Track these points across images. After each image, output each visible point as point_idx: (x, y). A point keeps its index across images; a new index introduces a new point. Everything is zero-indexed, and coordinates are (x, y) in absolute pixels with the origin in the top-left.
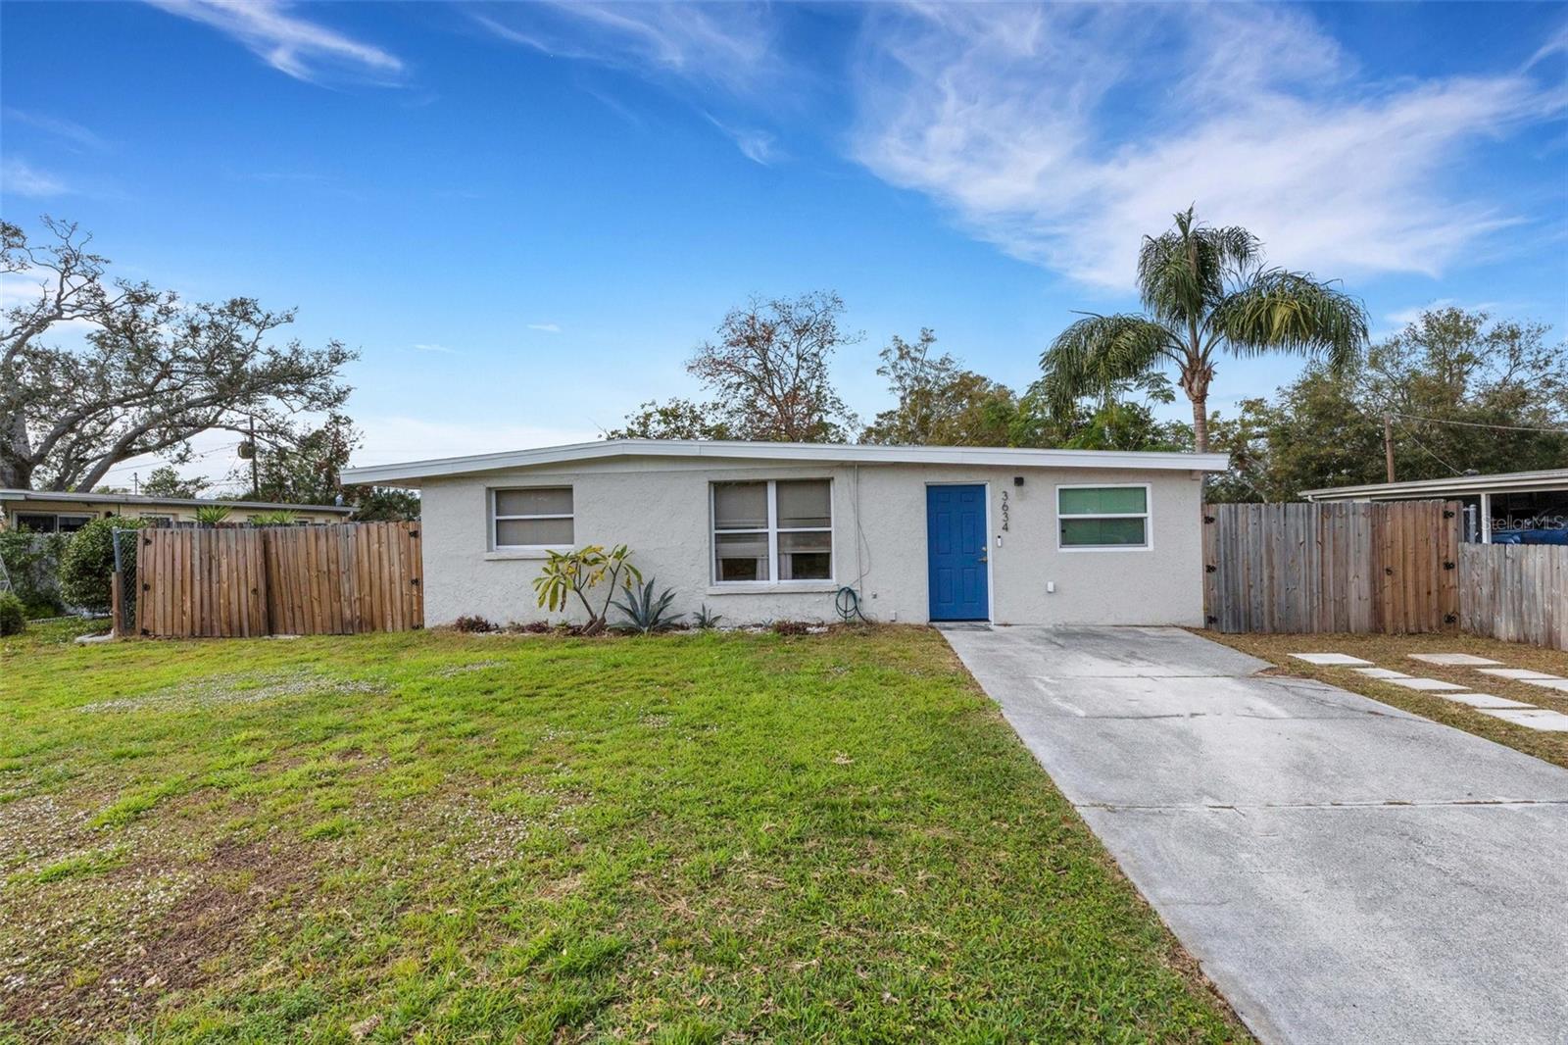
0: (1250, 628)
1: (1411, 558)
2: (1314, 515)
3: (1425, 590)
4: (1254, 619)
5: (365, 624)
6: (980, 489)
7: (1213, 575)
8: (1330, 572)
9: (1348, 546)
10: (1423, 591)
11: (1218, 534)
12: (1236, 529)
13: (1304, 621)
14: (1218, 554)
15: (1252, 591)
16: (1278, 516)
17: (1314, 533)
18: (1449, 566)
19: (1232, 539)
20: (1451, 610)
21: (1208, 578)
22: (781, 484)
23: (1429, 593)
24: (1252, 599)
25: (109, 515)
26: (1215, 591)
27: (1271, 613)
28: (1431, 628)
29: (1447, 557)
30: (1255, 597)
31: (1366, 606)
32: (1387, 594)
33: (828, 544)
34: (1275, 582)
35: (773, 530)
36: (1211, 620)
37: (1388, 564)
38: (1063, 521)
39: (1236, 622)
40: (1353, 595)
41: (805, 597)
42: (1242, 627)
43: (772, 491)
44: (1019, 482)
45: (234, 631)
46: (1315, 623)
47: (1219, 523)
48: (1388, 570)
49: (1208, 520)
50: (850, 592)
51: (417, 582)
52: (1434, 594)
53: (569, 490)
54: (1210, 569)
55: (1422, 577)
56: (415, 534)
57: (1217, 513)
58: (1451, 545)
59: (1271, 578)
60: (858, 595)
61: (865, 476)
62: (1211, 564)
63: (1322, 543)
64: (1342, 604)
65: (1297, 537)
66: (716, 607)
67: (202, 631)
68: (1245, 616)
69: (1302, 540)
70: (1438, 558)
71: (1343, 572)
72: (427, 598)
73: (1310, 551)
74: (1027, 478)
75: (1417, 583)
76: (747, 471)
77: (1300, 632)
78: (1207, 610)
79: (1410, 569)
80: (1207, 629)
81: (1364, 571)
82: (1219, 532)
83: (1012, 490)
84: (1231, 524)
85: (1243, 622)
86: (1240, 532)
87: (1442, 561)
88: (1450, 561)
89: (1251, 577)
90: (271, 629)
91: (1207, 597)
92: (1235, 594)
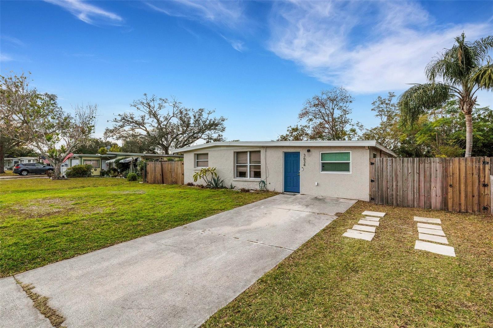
0: (387, 203)
1: (463, 181)
2: (416, 162)
3: (471, 195)
4: (389, 200)
5: (176, 183)
6: (298, 154)
7: (374, 183)
8: (422, 185)
9: (431, 175)
10: (470, 195)
11: (375, 169)
12: (383, 167)
13: (411, 203)
14: (375, 176)
15: (389, 190)
16: (400, 163)
17: (416, 170)
18: (485, 185)
19: (381, 171)
20: (486, 204)
21: (371, 184)
22: (250, 152)
23: (473, 196)
24: (388, 193)
25: (162, 159)
26: (374, 189)
27: (397, 199)
28: (473, 211)
29: (484, 181)
30: (390, 192)
31: (439, 199)
32: (450, 195)
33: (260, 168)
34: (398, 187)
35: (248, 164)
36: (372, 199)
37: (450, 182)
38: (323, 163)
39: (382, 201)
40: (433, 194)
41: (254, 182)
42: (384, 202)
43: (248, 154)
44: (309, 151)
45: (158, 183)
46: (416, 203)
47: (376, 164)
48: (450, 185)
49: (372, 164)
50: (263, 182)
51: (183, 174)
52: (476, 197)
53: (207, 154)
54: (372, 181)
55: (469, 189)
56: (183, 164)
57: (375, 161)
58: (486, 176)
59: (397, 186)
60: (266, 183)
61: (268, 150)
62: (372, 179)
63: (419, 173)
64: (429, 197)
65: (408, 170)
66: (234, 184)
67: (154, 182)
68: (386, 198)
69: (410, 172)
70: (479, 182)
71: (428, 185)
72: (185, 178)
73: (414, 177)
74: (311, 150)
75: (466, 192)
76: (242, 149)
77: (408, 206)
78: (370, 195)
79: (463, 186)
80: (370, 202)
81: (439, 185)
82: (376, 167)
83: (306, 153)
84: (380, 165)
85: (384, 201)
86: (384, 168)
87: (482, 183)
88: (486, 183)
89: (388, 185)
90: (163, 183)
91: (370, 191)
92: (382, 190)
